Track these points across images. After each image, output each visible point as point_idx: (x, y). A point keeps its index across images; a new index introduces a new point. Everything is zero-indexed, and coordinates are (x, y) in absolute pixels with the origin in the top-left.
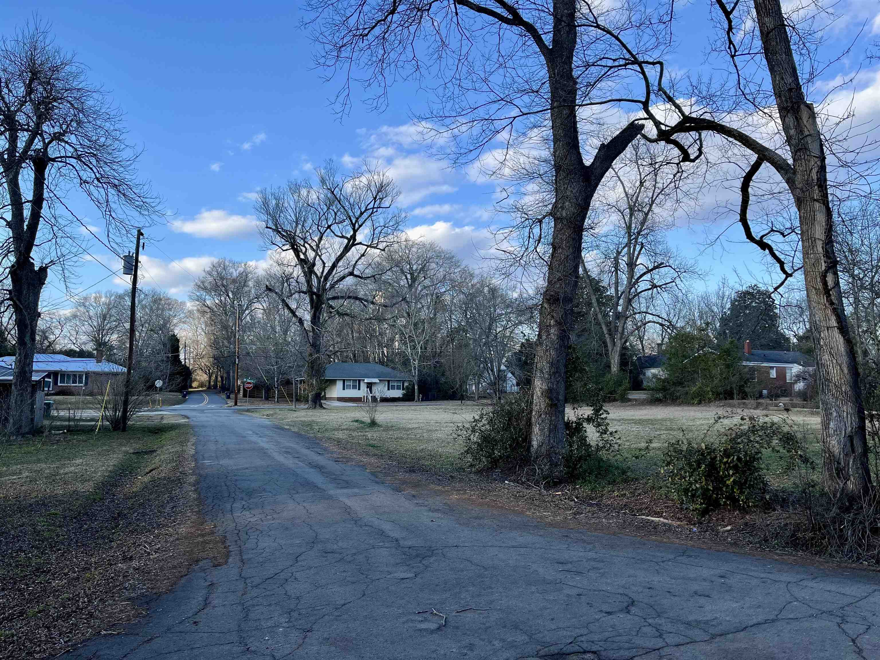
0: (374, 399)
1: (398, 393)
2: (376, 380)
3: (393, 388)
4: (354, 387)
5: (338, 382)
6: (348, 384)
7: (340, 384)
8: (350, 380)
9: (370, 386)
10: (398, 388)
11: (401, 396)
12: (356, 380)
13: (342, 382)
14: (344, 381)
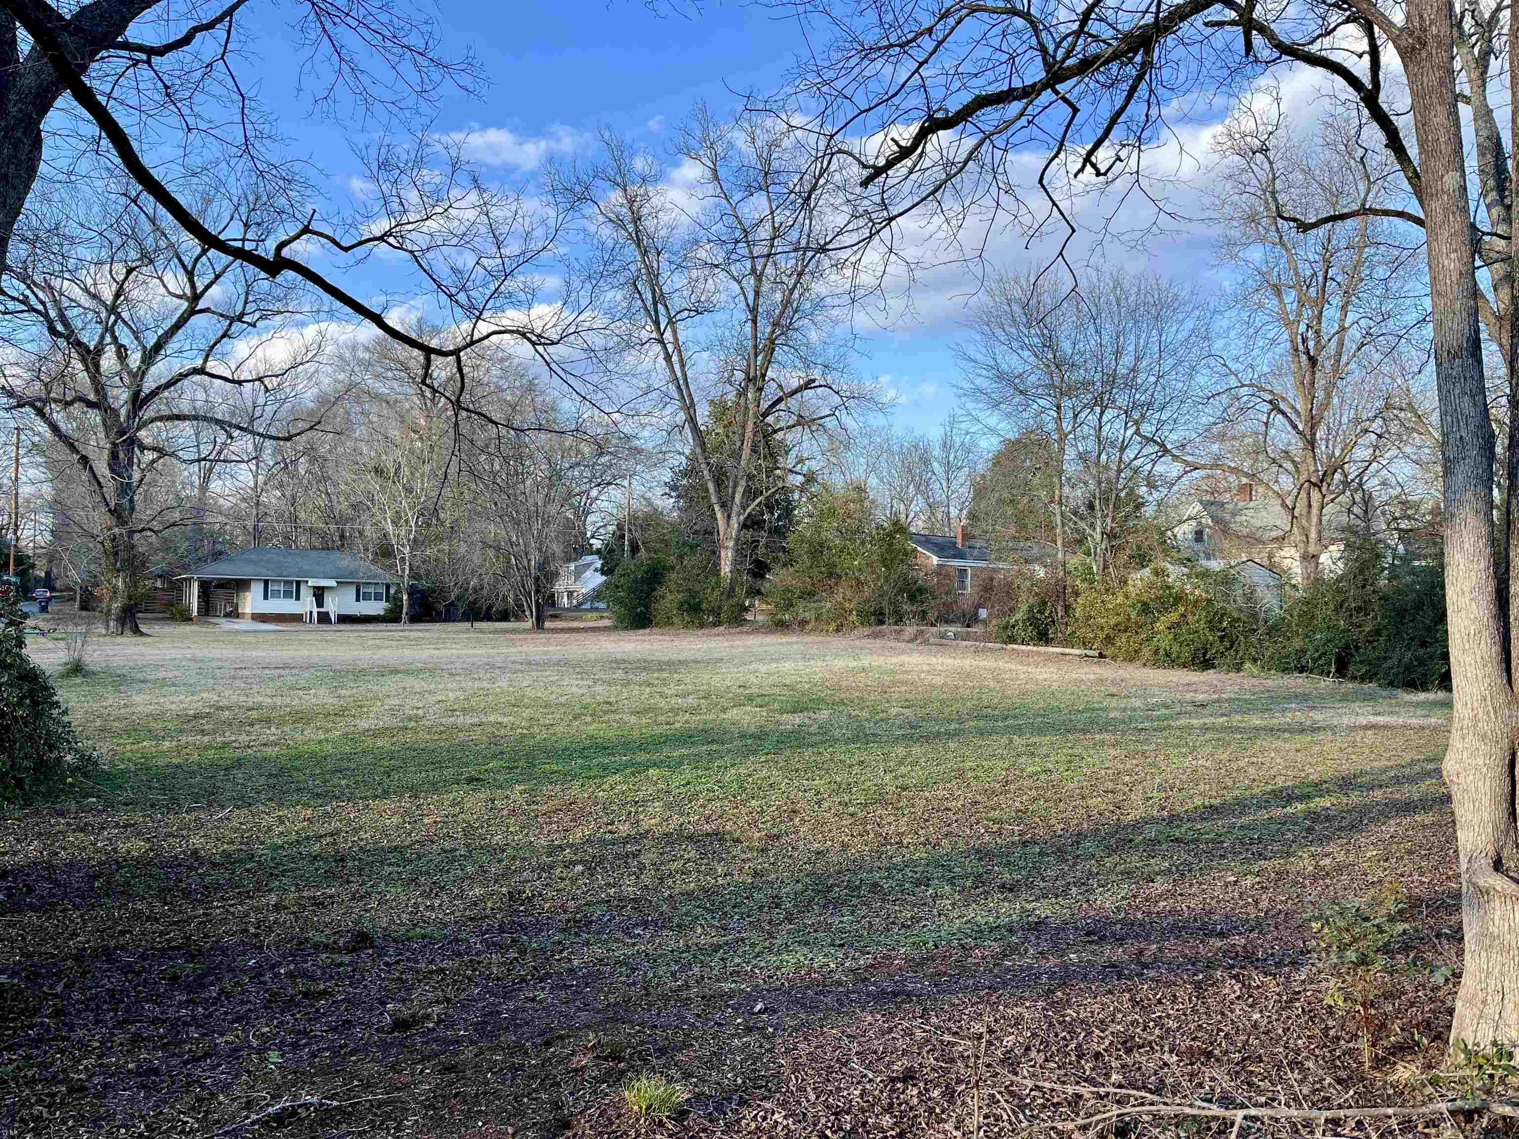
0: (324, 618)
1: (377, 608)
2: (332, 583)
3: (367, 597)
4: (287, 594)
5: (253, 586)
6: (276, 588)
7: (257, 589)
8: (280, 581)
9: (319, 594)
10: (378, 597)
11: (382, 613)
12: (292, 582)
13: (261, 586)
14: (266, 582)
